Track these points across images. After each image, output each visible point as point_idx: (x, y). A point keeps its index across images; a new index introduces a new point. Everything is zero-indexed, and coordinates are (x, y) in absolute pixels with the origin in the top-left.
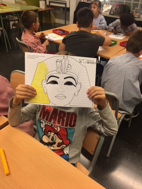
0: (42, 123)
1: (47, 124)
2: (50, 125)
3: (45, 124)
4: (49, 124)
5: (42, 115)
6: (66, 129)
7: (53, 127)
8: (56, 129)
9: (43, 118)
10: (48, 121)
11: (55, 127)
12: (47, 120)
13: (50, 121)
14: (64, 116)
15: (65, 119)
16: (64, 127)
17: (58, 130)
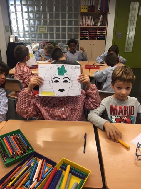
0: (113, 118)
1: (117, 117)
2: (120, 117)
3: (116, 118)
4: (118, 117)
5: (112, 113)
6: (130, 117)
7: (122, 119)
8: (124, 119)
9: (114, 114)
10: (118, 115)
11: (124, 118)
12: (116, 114)
13: (119, 114)
14: (127, 109)
15: (128, 110)
16: (129, 116)
17: (125, 119)
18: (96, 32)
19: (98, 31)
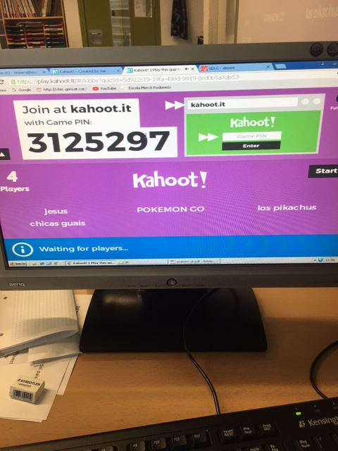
18: (43, 32)
19: (46, 27)
